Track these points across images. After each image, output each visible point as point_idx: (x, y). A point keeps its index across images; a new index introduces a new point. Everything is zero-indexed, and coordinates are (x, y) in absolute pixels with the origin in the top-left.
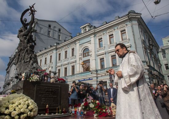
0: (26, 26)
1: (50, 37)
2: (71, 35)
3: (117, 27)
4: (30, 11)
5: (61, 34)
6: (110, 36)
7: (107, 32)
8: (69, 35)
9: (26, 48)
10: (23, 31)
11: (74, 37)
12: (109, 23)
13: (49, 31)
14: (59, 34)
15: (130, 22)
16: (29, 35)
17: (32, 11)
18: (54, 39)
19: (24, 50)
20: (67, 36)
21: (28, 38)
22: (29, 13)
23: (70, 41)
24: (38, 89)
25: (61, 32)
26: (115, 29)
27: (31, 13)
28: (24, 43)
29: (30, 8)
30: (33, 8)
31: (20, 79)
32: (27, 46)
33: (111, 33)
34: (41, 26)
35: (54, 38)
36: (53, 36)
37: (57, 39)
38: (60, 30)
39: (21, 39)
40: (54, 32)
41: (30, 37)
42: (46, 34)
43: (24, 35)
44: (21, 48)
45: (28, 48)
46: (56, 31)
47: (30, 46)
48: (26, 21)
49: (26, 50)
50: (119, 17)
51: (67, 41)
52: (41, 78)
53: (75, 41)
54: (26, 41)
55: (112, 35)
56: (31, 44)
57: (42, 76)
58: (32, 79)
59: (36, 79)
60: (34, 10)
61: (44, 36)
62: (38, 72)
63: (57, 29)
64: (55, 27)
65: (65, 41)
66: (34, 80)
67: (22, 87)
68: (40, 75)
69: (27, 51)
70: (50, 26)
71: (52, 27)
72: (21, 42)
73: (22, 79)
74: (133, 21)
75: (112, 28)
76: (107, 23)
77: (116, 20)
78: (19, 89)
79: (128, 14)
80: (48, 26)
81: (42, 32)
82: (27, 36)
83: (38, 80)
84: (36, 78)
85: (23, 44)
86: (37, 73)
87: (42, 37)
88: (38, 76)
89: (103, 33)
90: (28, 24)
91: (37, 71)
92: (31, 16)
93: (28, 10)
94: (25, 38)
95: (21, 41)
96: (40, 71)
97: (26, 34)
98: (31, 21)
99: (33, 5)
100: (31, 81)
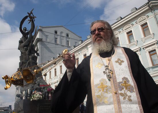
0: (26, 36)
1: (58, 44)
2: (81, 39)
3: (136, 21)
4: (29, 18)
5: (70, 40)
6: (128, 33)
7: (124, 29)
8: (79, 39)
9: (27, 60)
10: (23, 41)
11: (85, 41)
12: (124, 18)
13: (56, 38)
14: (68, 40)
15: (152, 12)
16: (30, 45)
17: (31, 18)
18: (62, 46)
19: (26, 63)
20: (76, 41)
21: (30, 49)
22: (28, 20)
23: (80, 46)
24: (41, 109)
25: (69, 37)
26: (133, 24)
27: (30, 21)
28: (25, 55)
29: (28, 15)
30: (32, 14)
31: (22, 98)
32: (29, 58)
33: (128, 30)
34: (46, 34)
35: (62, 44)
36: (61, 43)
37: (66, 45)
38: (68, 35)
39: (22, 51)
40: (62, 38)
41: (31, 47)
42: (53, 42)
43: (24, 46)
44: (23, 61)
45: (30, 60)
46: (64, 37)
47: (32, 58)
48: (26, 30)
49: (27, 63)
50: (136, 9)
51: (77, 46)
52: (44, 96)
53: (87, 45)
54: (27, 52)
55: (131, 31)
56: (33, 55)
57: (45, 93)
58: (32, 97)
59: (38, 97)
60: (33, 16)
61: (51, 44)
62: (41, 88)
63: (64, 35)
64: (62, 33)
65: (75, 47)
66: (36, 99)
67: (22, 108)
68: (43, 91)
69: (29, 64)
70: (56, 32)
71: (58, 33)
72: (22, 55)
73: (24, 98)
74: (156, 10)
75: (129, 24)
76: (122, 19)
77: (133, 13)
78: (20, 110)
79: (148, 3)
80: (54, 33)
81: (48, 40)
82: (28, 47)
83: (40, 98)
84: (38, 95)
85: (24, 57)
86: (39, 90)
87: (49, 46)
88: (41, 93)
89: (119, 31)
90: (28, 33)
91: (39, 87)
92: (31, 23)
93: (26, 17)
94: (26, 50)
95: (22, 53)
96: (43, 87)
97: (27, 44)
98: (31, 30)
99: (32, 11)
100: (31, 100)
